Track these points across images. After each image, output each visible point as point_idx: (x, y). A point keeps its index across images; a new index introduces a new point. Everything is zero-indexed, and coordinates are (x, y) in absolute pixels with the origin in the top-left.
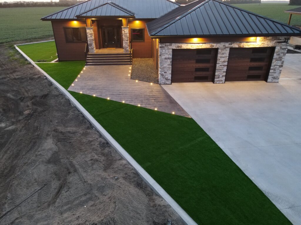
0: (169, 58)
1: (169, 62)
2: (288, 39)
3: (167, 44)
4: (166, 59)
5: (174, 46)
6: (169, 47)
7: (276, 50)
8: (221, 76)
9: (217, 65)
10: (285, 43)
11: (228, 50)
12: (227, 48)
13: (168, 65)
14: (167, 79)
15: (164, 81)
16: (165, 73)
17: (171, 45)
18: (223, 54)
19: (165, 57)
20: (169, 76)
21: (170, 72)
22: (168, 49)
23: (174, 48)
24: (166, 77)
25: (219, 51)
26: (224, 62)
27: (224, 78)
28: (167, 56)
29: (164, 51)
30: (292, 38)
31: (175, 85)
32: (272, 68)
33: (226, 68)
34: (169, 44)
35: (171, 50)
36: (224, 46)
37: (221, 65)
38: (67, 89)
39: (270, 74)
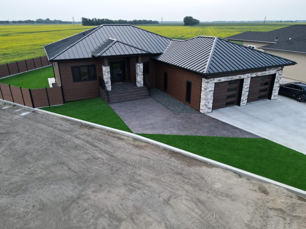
0: (212, 91)
2: (283, 68)
3: (211, 79)
4: (210, 91)
5: (216, 80)
7: (276, 76)
8: (244, 100)
9: (243, 92)
10: (281, 71)
11: (250, 79)
12: (249, 77)
13: (211, 96)
14: (209, 108)
15: (207, 110)
16: (208, 103)
17: (214, 80)
18: (247, 82)
19: (209, 90)
20: (211, 105)
21: (212, 102)
22: (212, 83)
23: (216, 82)
24: (209, 106)
25: (245, 80)
26: (247, 88)
27: (246, 101)
28: (210, 89)
29: (209, 85)
30: (285, 67)
31: (214, 112)
32: (274, 89)
33: (247, 93)
34: (212, 79)
35: (214, 84)
36: (248, 76)
37: (245, 91)
38: (132, 133)
39: (273, 93)
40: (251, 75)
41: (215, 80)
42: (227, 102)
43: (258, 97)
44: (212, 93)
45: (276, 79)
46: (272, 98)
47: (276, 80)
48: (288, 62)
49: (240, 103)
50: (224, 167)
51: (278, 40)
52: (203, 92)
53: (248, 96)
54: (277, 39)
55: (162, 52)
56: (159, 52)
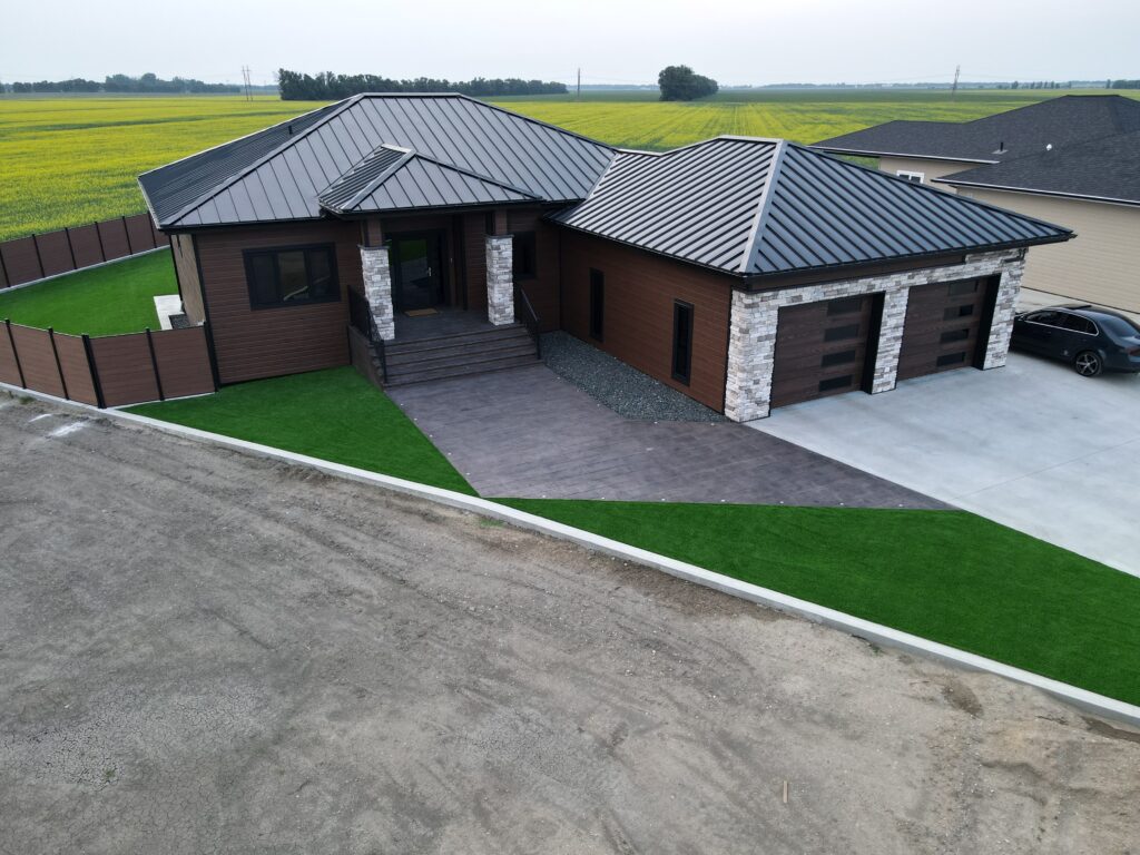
0: (767, 337)
1: (769, 348)
2: (1025, 251)
3: (765, 294)
4: (760, 339)
5: (784, 298)
6: (772, 303)
7: (1002, 281)
8: (887, 369)
9: (882, 340)
10: (1019, 263)
11: (906, 292)
12: (904, 288)
13: (766, 358)
14: (759, 403)
15: (750, 411)
16: (756, 382)
17: (775, 297)
18: (894, 306)
19: (758, 335)
20: (764, 392)
21: (768, 378)
22: (770, 308)
23: (784, 303)
24: (757, 396)
25: (887, 297)
26: (897, 327)
27: (894, 374)
28: (763, 331)
29: (757, 315)
30: (1032, 249)
31: (778, 415)
32: (993, 329)
33: (898, 346)
34: (770, 294)
35: (776, 312)
36: (898, 283)
37: (889, 340)
38: (476, 495)
39: (989, 346)
40: (909, 277)
41: (780, 296)
42: (823, 379)
43: (935, 359)
44: (769, 346)
45: (1000, 294)
46: (987, 364)
47: (1000, 298)
48: (1045, 232)
49: (872, 383)
50: (815, 615)
51: (1004, 151)
52: (737, 343)
53: (901, 356)
54: (1002, 149)
55: (582, 194)
56: (571, 196)
